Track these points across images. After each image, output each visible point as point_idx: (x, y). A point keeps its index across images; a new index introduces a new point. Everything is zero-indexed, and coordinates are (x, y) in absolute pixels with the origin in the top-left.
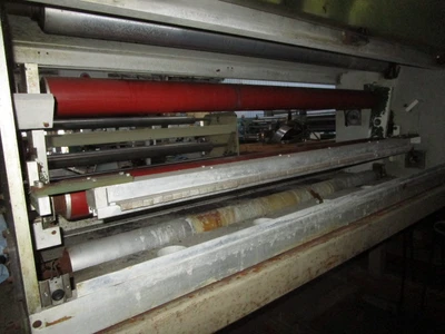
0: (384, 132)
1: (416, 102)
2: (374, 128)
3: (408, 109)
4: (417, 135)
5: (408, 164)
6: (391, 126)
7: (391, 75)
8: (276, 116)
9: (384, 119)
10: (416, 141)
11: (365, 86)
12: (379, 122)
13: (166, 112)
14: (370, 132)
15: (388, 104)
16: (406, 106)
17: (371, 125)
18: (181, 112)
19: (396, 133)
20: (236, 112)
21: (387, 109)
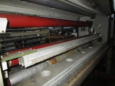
0: (92, 33)
1: (100, 25)
2: (89, 32)
3: (98, 27)
4: (100, 34)
5: (98, 41)
6: (94, 31)
7: (94, 18)
8: (56, 28)
9: (92, 29)
10: (100, 35)
11: (87, 21)
12: (91, 30)
13: (25, 27)
14: (88, 33)
15: (93, 25)
16: (98, 26)
17: (89, 31)
18: (30, 27)
19: (95, 33)
20: (49, 28)
21: (93, 27)
